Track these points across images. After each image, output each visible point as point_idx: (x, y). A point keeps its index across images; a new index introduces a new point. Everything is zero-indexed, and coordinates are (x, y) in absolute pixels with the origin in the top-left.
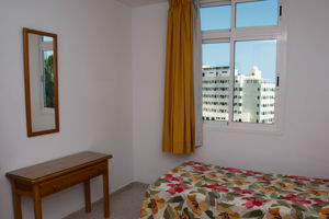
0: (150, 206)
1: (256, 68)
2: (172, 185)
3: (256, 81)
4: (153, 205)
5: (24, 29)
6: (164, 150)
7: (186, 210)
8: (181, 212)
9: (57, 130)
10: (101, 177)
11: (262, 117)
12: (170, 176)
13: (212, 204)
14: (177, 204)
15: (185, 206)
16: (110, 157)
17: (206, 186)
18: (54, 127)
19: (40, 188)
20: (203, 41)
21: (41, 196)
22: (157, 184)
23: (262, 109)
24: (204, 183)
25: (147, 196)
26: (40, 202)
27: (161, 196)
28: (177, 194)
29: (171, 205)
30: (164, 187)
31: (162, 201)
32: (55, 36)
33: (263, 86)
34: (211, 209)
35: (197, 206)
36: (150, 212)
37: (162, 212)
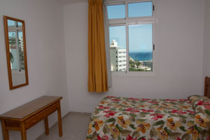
0: (94, 126)
1: (114, 41)
2: (106, 112)
3: (115, 48)
4: (96, 125)
5: (4, 16)
6: (89, 91)
7: (117, 125)
8: (114, 127)
9: (27, 84)
10: (57, 112)
11: (119, 68)
12: (101, 106)
13: (134, 120)
14: (111, 123)
15: (116, 123)
16: (61, 98)
17: (125, 110)
18: (25, 82)
19: (25, 123)
20: (110, 25)
21: (26, 129)
22: (97, 112)
23: (119, 64)
24: (123, 108)
25: (92, 120)
26: (25, 133)
27: (100, 119)
28: (111, 117)
29: (107, 124)
30: (102, 113)
31: (101, 122)
32: (23, 22)
33: (119, 50)
34: (133, 123)
35: (124, 123)
36: (93, 129)
37: (101, 129)
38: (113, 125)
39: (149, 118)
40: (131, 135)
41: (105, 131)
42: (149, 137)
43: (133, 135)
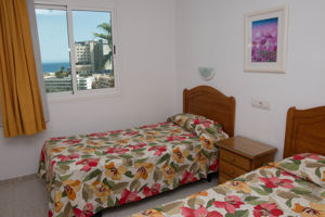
0: (64, 194)
7: (105, 180)
8: (100, 185)
13: (130, 164)
15: (103, 177)
22: (66, 168)
25: (59, 184)
27: (74, 178)
28: (93, 169)
29: (87, 182)
31: (77, 183)
34: (129, 169)
35: (116, 172)
36: (65, 201)
37: (79, 194)
38: (98, 181)
39: (150, 155)
40: (128, 189)
41: (86, 196)
42: (153, 182)
43: (131, 188)
